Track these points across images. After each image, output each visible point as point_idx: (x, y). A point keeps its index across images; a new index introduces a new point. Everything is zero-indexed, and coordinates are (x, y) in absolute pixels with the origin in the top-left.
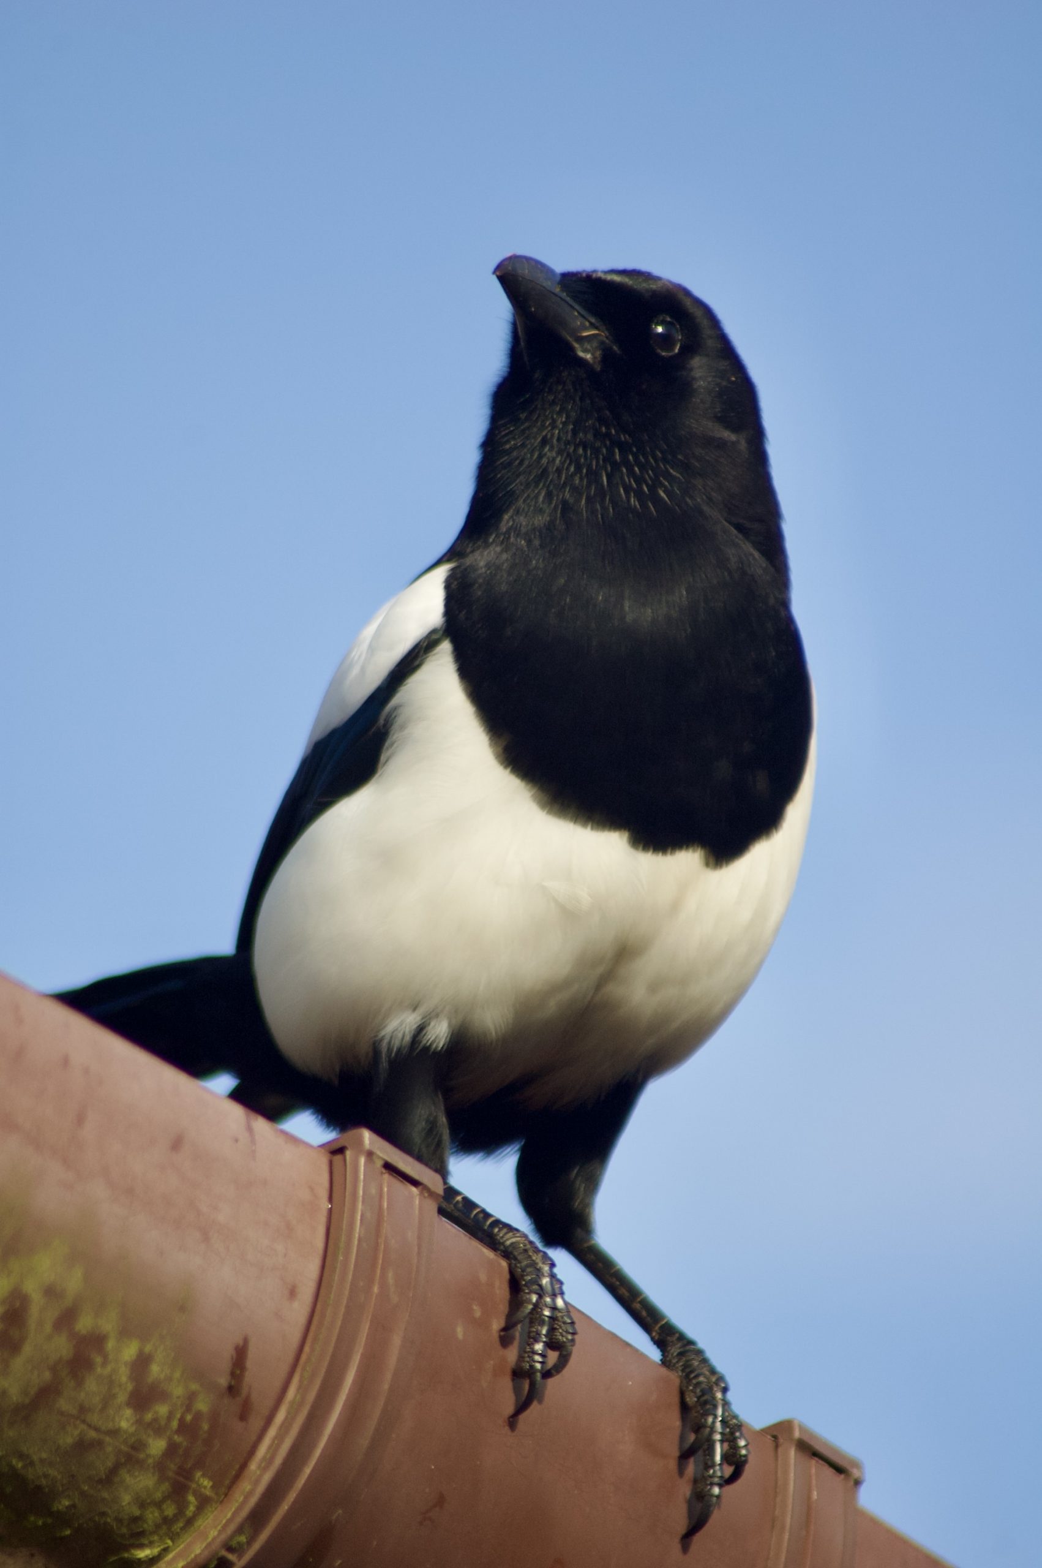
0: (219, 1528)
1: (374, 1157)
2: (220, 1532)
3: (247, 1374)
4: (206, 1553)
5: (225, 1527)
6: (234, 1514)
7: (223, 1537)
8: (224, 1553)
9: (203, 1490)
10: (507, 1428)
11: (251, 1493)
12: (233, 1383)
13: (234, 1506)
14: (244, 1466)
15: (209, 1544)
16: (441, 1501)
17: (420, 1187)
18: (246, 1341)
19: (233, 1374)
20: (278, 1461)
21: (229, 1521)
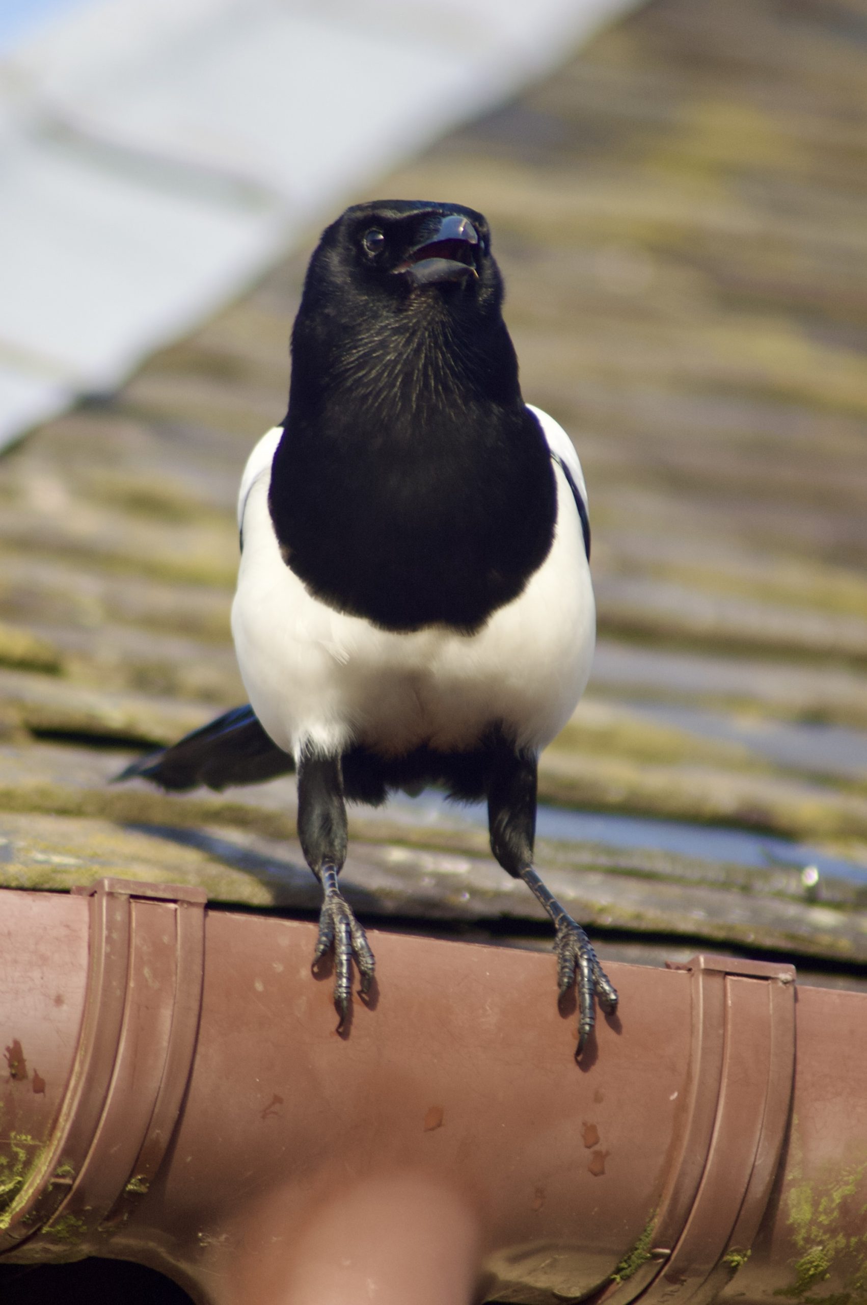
0: (47, 1164)
1: (115, 895)
2: (48, 1166)
3: (27, 1063)
4: (42, 1182)
5: (50, 1163)
6: (54, 1153)
7: (50, 1169)
8: (53, 1180)
9: (25, 1142)
10: (339, 1039)
11: (61, 1138)
12: (13, 1072)
13: (53, 1148)
14: (56, 1121)
15: (43, 1176)
16: (277, 1100)
17: (179, 903)
18: (17, 1044)
19: (11, 1066)
20: (73, 1114)
21: (52, 1159)
